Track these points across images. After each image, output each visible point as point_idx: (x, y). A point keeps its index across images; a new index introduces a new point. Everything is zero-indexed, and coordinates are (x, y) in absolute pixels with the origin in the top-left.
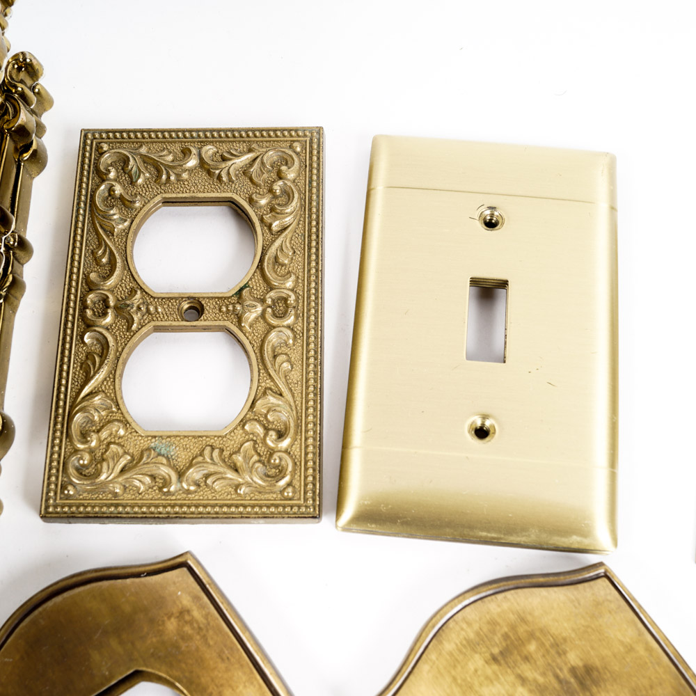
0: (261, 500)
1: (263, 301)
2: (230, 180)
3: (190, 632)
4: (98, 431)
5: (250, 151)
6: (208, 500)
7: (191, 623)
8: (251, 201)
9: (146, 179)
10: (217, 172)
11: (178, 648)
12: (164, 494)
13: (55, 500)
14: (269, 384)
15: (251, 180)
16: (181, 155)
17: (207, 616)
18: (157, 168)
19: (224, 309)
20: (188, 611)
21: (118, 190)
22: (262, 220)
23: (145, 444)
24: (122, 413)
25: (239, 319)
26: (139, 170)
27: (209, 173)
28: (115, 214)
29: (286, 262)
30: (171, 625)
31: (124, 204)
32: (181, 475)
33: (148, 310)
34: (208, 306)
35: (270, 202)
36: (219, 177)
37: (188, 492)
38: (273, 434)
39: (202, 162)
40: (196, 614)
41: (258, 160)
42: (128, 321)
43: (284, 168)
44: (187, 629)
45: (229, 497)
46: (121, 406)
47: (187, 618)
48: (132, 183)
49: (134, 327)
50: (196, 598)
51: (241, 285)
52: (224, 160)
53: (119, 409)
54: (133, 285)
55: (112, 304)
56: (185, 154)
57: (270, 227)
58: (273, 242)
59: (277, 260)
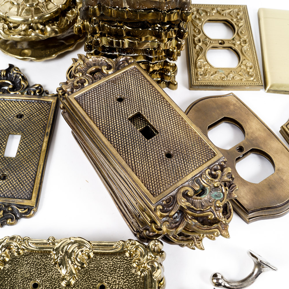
1: (240, 41)
2: (226, 15)
3: (237, 108)
4: (204, 67)
5: (229, 9)
7: (237, 106)
8: (232, 20)
9: (204, 15)
10: (222, 13)
11: (234, 112)
12: (223, 80)
13: (195, 82)
14: (245, 58)
15: (231, 15)
16: (211, 10)
17: (240, 105)
18: (206, 12)
19: (230, 42)
20: (236, 104)
21: (197, 17)
22: (236, 24)
23: (216, 70)
25: (234, 45)
26: (202, 12)
27: (220, 14)
28: (198, 21)
29: (244, 33)
30: (232, 107)
31: (199, 19)
32: (227, 76)
33: (211, 42)
34: (226, 42)
35: (237, 20)
36: (223, 15)
37: (229, 80)
38: (249, 68)
39: (218, 11)
40: (237, 104)
41: (232, 11)
42: (206, 44)
43: (239, 13)
44: (236, 108)
45: (240, 81)
47: (236, 105)
48: (200, 15)
49: (208, 46)
50: (237, 101)
51: (233, 37)
52: (223, 11)
53: (208, 63)
54: (205, 37)
55: (201, 40)
56: (213, 9)
57: (238, 26)
58: (239, 29)
59: (241, 32)
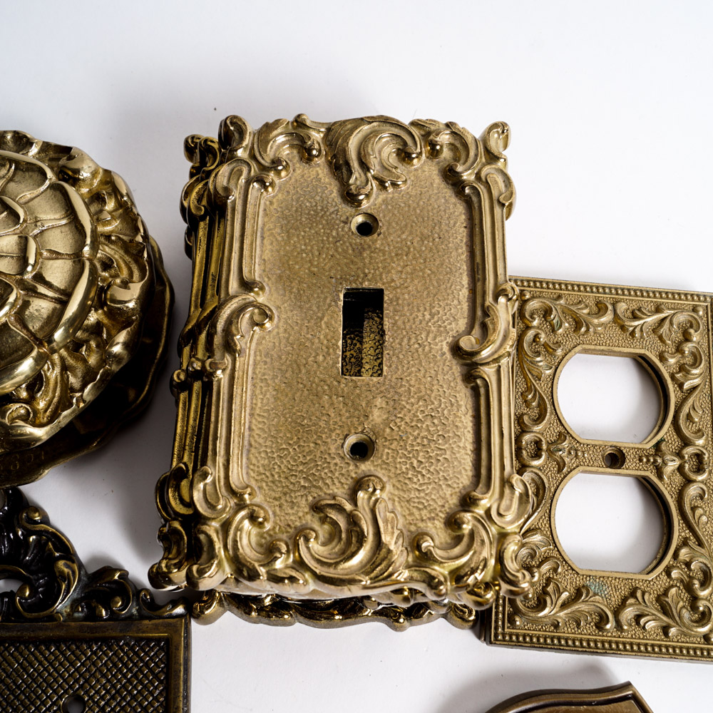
0: (687, 642)
1: (680, 456)
2: (642, 337)
4: (539, 567)
5: (658, 310)
6: (639, 638)
9: (567, 329)
10: (631, 329)
13: (503, 628)
15: (661, 338)
16: (595, 309)
18: (576, 319)
19: (644, 460)
21: (543, 338)
22: (673, 377)
23: (580, 582)
24: (558, 551)
25: (659, 471)
26: (561, 320)
27: (623, 328)
28: (542, 361)
29: (696, 420)
31: (547, 351)
32: (616, 614)
33: (577, 455)
34: (629, 456)
35: (678, 361)
36: (632, 334)
37: (622, 630)
38: (696, 583)
39: (616, 318)
41: (668, 321)
42: (558, 464)
43: (692, 331)
45: (658, 638)
46: (558, 544)
48: (553, 331)
49: (565, 470)
51: (658, 438)
52: (635, 317)
53: (556, 546)
54: (561, 429)
55: (544, 447)
56: (600, 309)
57: (681, 386)
58: (684, 400)
59: (689, 417)
